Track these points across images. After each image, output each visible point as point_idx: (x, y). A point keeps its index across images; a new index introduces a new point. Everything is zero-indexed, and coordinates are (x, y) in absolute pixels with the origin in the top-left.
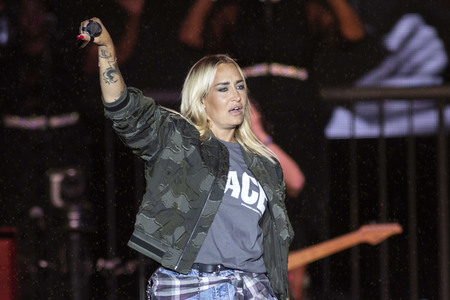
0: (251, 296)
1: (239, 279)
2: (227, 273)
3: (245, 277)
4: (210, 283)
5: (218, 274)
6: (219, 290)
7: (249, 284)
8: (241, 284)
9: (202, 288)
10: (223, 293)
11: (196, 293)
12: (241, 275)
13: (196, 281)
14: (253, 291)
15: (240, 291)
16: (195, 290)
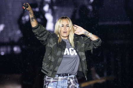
0: (71, 84)
1: (69, 79)
2: (66, 77)
3: (71, 79)
4: (61, 79)
5: (63, 77)
6: (63, 81)
7: (71, 80)
8: (69, 80)
9: (58, 80)
10: (64, 82)
11: (57, 81)
12: (70, 78)
13: (57, 78)
14: (72, 83)
15: (69, 82)
16: (57, 80)
